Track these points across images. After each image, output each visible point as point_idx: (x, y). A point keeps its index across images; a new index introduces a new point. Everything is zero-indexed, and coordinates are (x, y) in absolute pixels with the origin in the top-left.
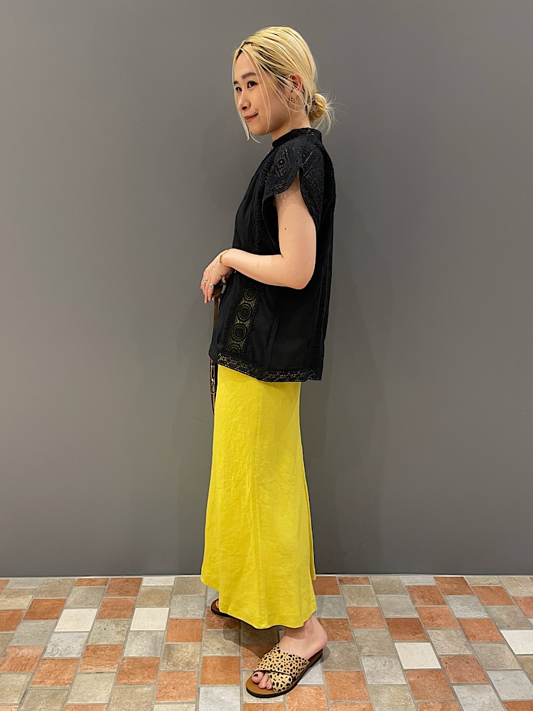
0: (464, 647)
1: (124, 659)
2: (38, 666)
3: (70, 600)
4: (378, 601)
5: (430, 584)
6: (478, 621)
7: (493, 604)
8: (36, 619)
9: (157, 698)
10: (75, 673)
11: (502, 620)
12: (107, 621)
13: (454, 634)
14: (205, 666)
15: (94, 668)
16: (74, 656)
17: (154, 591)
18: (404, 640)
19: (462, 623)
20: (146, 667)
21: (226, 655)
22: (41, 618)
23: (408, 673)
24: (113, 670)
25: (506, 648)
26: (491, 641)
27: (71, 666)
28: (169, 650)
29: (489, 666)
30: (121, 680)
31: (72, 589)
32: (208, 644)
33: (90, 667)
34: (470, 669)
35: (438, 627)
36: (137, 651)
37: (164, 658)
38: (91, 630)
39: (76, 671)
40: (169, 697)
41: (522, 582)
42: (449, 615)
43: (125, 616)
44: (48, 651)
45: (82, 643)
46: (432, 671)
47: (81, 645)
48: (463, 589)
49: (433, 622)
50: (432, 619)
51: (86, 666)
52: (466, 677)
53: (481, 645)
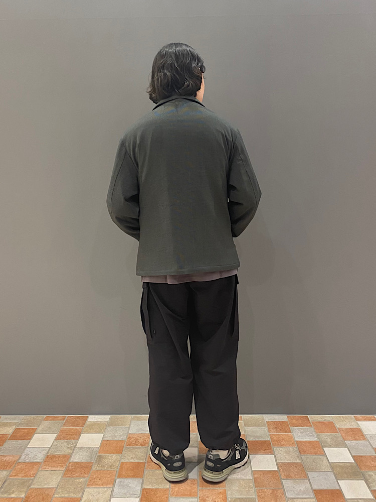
0: (296, 457)
1: (70, 463)
2: (15, 466)
3: (39, 429)
4: (244, 430)
5: (283, 421)
6: (310, 442)
7: (323, 433)
9: (88, 485)
10: (38, 470)
11: (326, 442)
12: (61, 441)
13: (291, 449)
14: (121, 467)
15: (50, 468)
16: (38, 461)
17: (95, 424)
18: (257, 453)
19: (298, 443)
20: (84, 468)
21: (137, 461)
23: (254, 472)
24: (62, 469)
25: (325, 458)
26: (316, 454)
27: (36, 467)
28: (100, 458)
29: (310, 469)
30: (66, 474)
31: (41, 422)
32: (126, 455)
33: (48, 467)
34: (296, 470)
35: (282, 446)
36: (79, 458)
37: (95, 463)
38: (51, 446)
40: (95, 485)
42: (291, 439)
43: (74, 439)
44: (22, 458)
45: (44, 454)
46: (271, 471)
48: (305, 423)
49: (279, 443)
50: (279, 441)
51: (45, 467)
52: (292, 475)
53: (308, 456)
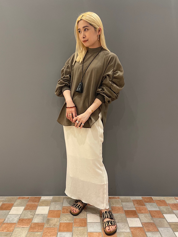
0: (151, 220)
1: (32, 223)
2: (2, 225)
3: (15, 204)
4: (122, 205)
5: (140, 199)
6: (156, 211)
7: (161, 206)
8: (3, 210)
9: (43, 236)
10: (15, 228)
11: (164, 211)
12: (27, 211)
13: (148, 215)
14: (60, 226)
15: (21, 226)
16: (15, 222)
17: (45, 201)
18: (130, 217)
19: (150, 212)
20: (40, 226)
21: (68, 222)
22: (4, 210)
23: (131, 228)
24: (28, 227)
25: (165, 220)
26: (160, 217)
27: (13, 225)
28: (48, 220)
29: (159, 226)
30: (31, 230)
31: (16, 200)
32: (62, 219)
33: (20, 226)
34: (152, 227)
35: (142, 213)
36: (37, 220)
37: (46, 223)
38: (22, 214)
39: (15, 227)
40: (47, 236)
41: (171, 199)
42: (146, 209)
43: (34, 209)
44: (6, 220)
45: (18, 218)
46: (139, 227)
47: (17, 219)
48: (151, 201)
49: (140, 211)
50: (140, 210)
51: (18, 225)
52: (151, 229)
53: (156, 219)
